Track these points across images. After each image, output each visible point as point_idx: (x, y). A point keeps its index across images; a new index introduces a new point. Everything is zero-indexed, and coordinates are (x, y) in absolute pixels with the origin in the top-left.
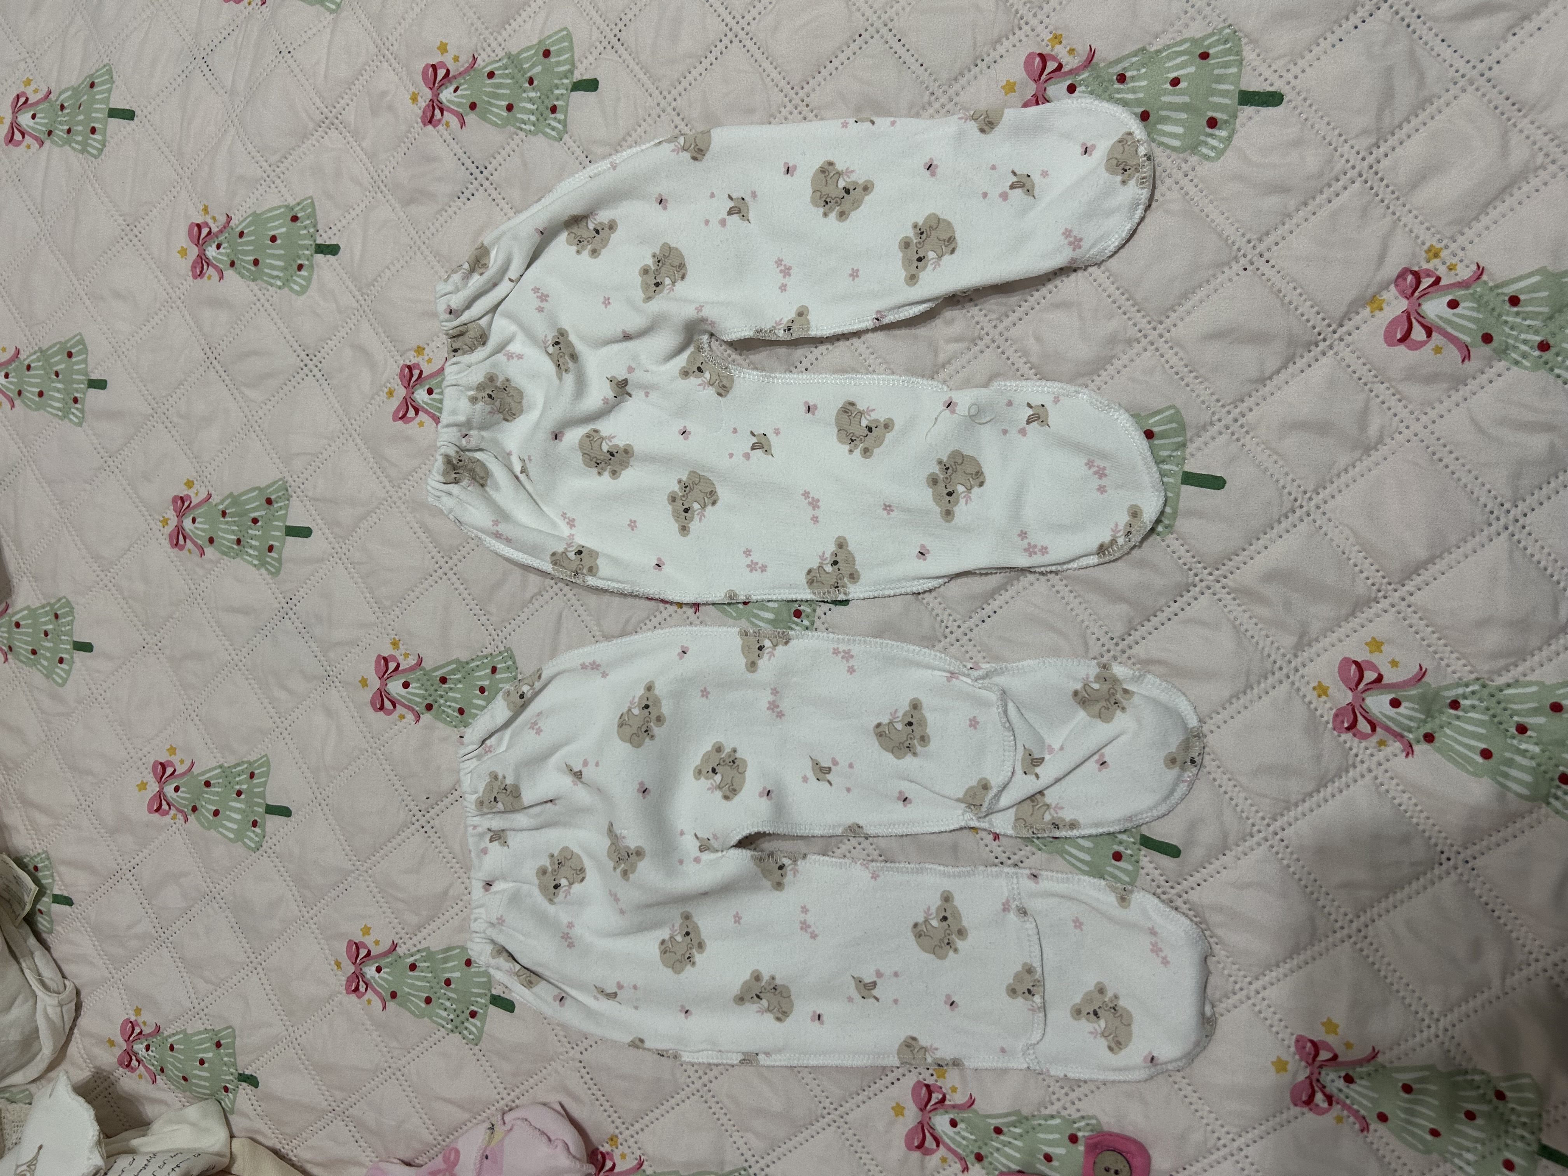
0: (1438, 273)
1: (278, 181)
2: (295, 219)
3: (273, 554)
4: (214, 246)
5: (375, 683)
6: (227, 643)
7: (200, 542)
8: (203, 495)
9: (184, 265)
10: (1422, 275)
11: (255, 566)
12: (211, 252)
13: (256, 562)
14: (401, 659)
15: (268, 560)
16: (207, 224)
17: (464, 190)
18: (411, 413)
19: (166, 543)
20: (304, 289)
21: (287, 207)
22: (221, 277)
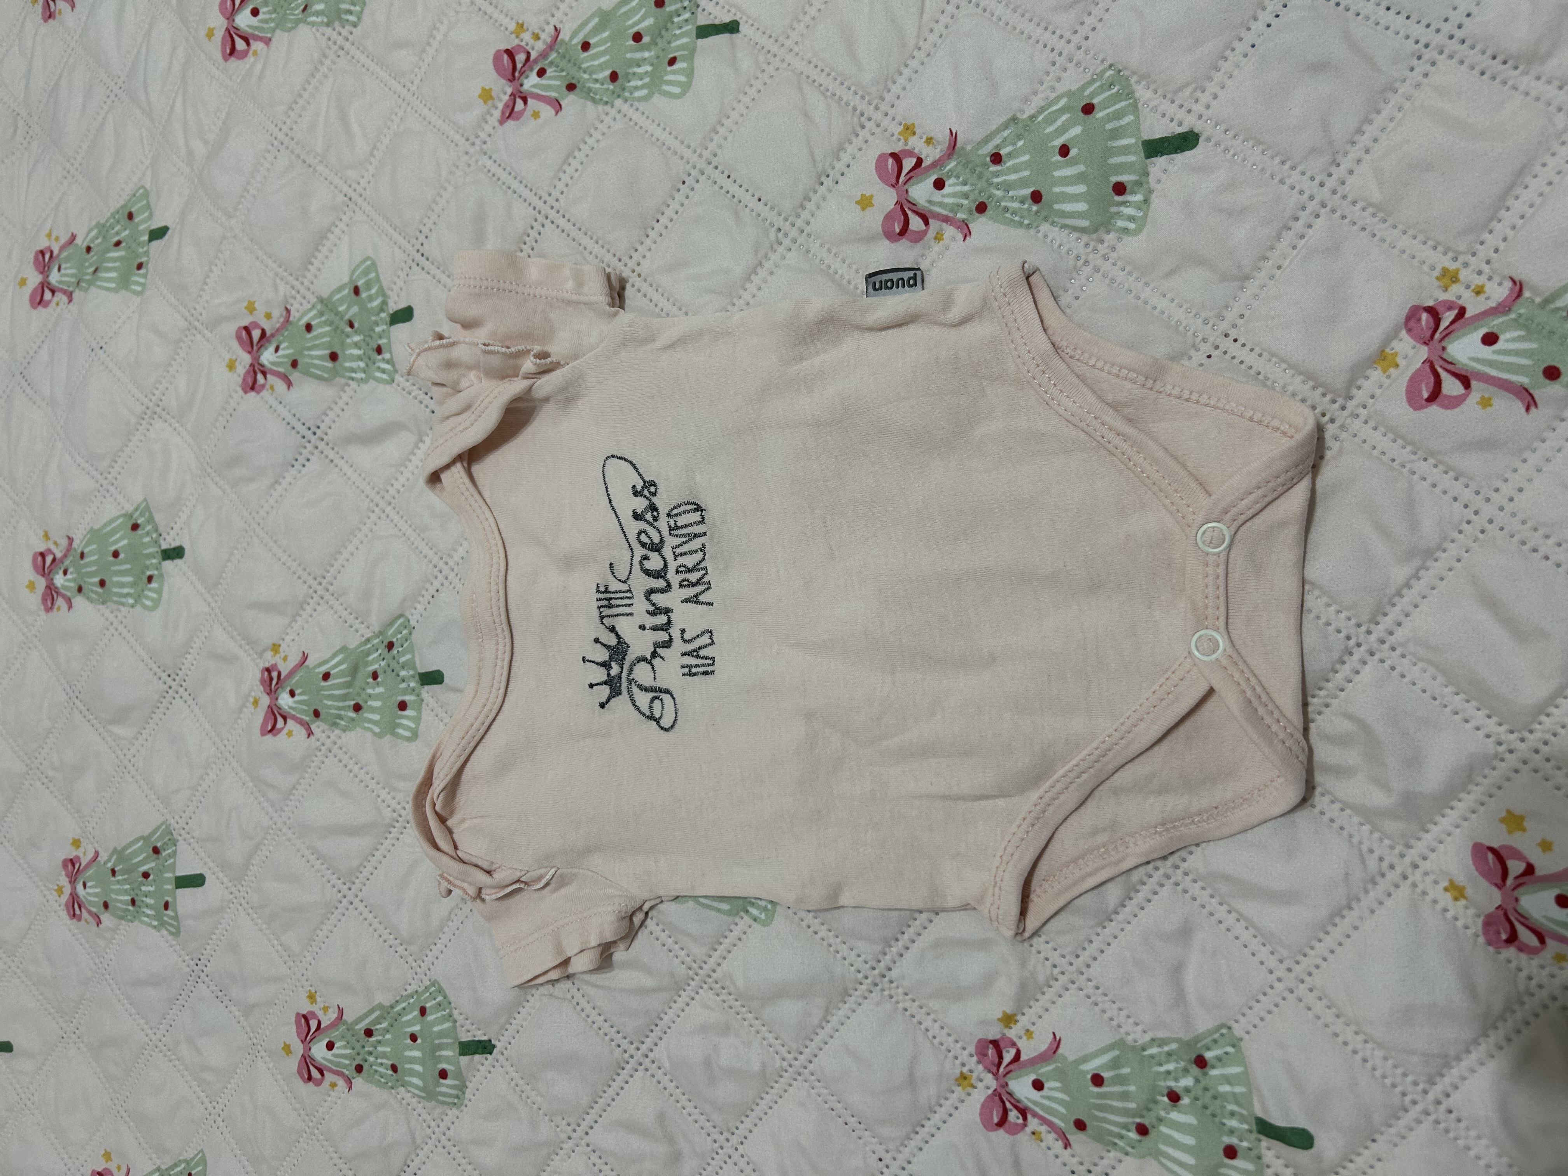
0: (1461, 302)
1: (111, 489)
2: (135, 527)
3: (168, 912)
4: (61, 572)
5: (298, 1048)
6: (142, 1021)
7: (94, 910)
8: (91, 855)
9: (34, 600)
10: (1440, 309)
11: (155, 927)
12: (59, 580)
13: (155, 923)
14: (320, 1014)
15: (165, 918)
16: (49, 551)
17: (297, 456)
18: (280, 722)
19: (64, 914)
20: (157, 603)
21: (124, 515)
22: (70, 607)
